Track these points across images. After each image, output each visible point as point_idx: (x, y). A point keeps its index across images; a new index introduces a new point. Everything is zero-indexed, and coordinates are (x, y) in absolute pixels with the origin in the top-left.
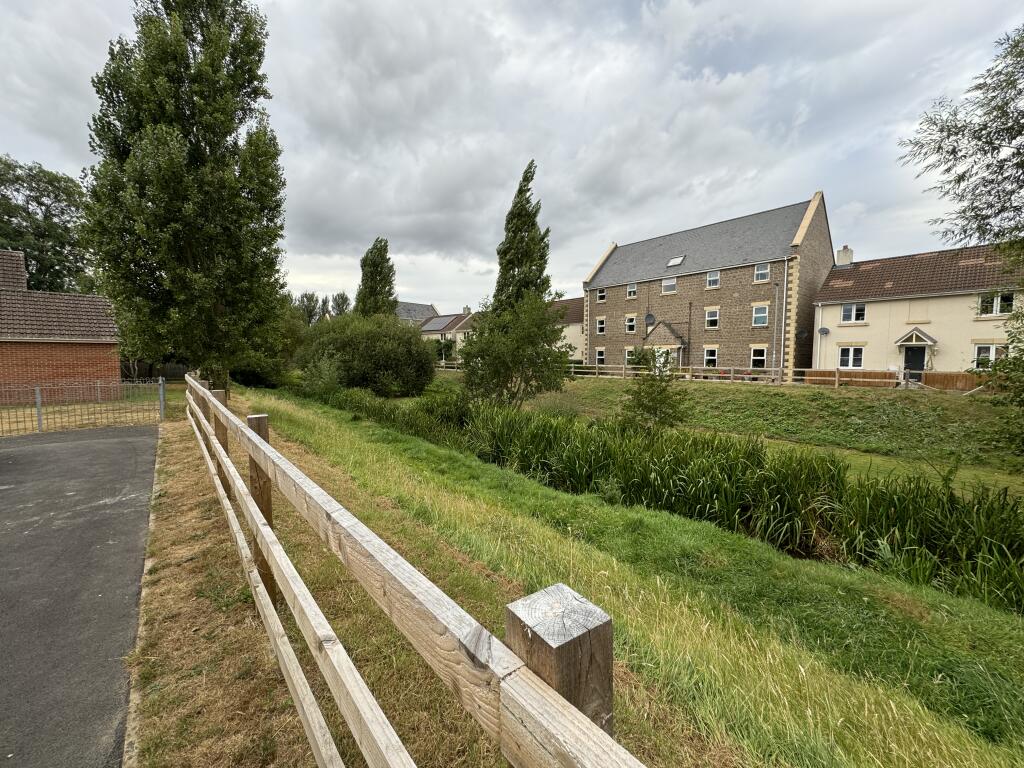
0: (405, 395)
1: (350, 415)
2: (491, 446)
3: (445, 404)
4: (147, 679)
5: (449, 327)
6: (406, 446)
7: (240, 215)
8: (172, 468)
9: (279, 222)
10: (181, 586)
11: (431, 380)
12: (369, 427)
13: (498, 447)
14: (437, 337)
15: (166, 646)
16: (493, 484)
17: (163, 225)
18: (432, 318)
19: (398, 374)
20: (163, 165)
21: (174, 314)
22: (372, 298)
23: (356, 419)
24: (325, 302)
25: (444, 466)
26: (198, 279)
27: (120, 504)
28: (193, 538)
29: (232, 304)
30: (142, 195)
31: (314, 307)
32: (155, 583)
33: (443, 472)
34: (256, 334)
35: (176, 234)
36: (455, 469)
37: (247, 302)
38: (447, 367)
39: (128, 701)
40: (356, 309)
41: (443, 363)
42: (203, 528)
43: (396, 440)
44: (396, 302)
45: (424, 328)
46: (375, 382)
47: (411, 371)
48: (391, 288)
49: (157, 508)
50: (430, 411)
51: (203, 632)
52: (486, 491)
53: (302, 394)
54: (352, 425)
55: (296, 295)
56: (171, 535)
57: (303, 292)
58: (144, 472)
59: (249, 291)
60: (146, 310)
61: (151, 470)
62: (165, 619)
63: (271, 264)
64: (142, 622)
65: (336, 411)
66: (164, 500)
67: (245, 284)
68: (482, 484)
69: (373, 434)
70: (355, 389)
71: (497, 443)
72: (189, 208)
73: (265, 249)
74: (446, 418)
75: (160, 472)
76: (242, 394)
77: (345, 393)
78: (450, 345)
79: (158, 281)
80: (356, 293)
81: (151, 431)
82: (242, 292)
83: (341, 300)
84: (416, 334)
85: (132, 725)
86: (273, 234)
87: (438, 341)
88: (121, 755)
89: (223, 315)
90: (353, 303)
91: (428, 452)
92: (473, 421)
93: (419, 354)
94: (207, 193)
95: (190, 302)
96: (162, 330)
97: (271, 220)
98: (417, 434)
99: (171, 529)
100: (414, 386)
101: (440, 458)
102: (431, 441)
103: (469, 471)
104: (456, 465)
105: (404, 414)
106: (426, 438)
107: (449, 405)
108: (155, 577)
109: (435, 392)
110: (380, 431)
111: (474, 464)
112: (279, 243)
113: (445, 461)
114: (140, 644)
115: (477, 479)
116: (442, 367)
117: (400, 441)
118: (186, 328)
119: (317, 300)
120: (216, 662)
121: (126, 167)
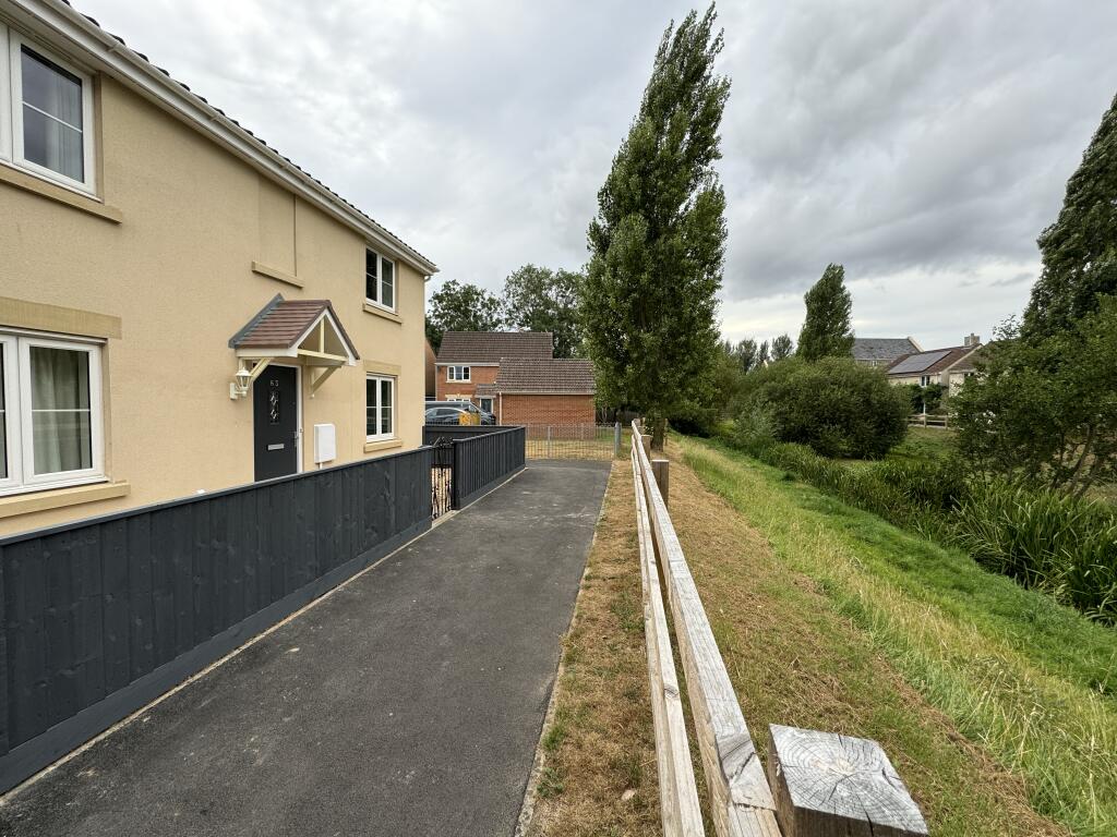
0: (857, 456)
1: (783, 474)
2: (1006, 549)
3: (918, 473)
4: (570, 660)
5: (937, 367)
6: (851, 521)
7: (684, 274)
8: (615, 499)
9: (717, 273)
10: (603, 597)
11: (900, 440)
12: (804, 490)
13: (1021, 552)
14: (917, 381)
15: (584, 641)
16: (1002, 608)
17: (626, 297)
18: (907, 356)
19: (848, 429)
20: (630, 247)
21: (629, 369)
22: (820, 338)
23: (788, 478)
24: (764, 348)
25: (909, 559)
26: (648, 338)
27: (579, 520)
28: (617, 560)
29: (671, 358)
30: (615, 276)
31: (752, 354)
32: (588, 588)
33: (905, 567)
34: (690, 385)
35: (635, 303)
36: (928, 568)
37: (684, 354)
38: (928, 424)
39: (557, 671)
40: (798, 352)
41: (923, 417)
42: (626, 555)
43: (838, 512)
44: (851, 339)
45: (891, 371)
46: (817, 438)
47: (869, 427)
48: (845, 323)
49: (600, 528)
50: (893, 481)
51: (609, 642)
52: (984, 614)
53: (733, 445)
54: (783, 484)
55: (735, 343)
56: (604, 553)
57: (741, 340)
58: (596, 498)
59: (686, 344)
60: (612, 368)
61: (601, 498)
62: (588, 619)
63: (707, 316)
64: (575, 614)
65: (767, 467)
66: (605, 523)
67: (683, 338)
68: (979, 602)
69: (808, 499)
70: (791, 444)
71: (1017, 545)
72: (645, 277)
73: (703, 303)
74: (921, 495)
75: (607, 500)
76: (678, 441)
77: (778, 448)
78: (937, 392)
79: (621, 343)
80: (799, 334)
81: (606, 466)
82: (680, 346)
83: (783, 344)
84: (881, 378)
85: (557, 689)
86: (712, 287)
87: (916, 388)
88: (547, 707)
89: (665, 367)
90: (795, 346)
91: (885, 535)
92: (970, 504)
93: (883, 405)
94: (660, 261)
95: (640, 358)
96: (620, 384)
97: (711, 273)
98: (870, 508)
99: (605, 549)
100: (873, 447)
101: (903, 548)
102: (890, 522)
103: (955, 576)
104: (933, 563)
105: (852, 480)
106: (883, 516)
107: (927, 476)
108: (588, 583)
109: (907, 456)
110: (818, 497)
111: (966, 568)
112: (717, 295)
113: (912, 554)
114: (571, 631)
115: (970, 592)
116: (922, 423)
117: (844, 514)
118: (637, 381)
119: (755, 347)
120: (613, 672)
121: (607, 256)
